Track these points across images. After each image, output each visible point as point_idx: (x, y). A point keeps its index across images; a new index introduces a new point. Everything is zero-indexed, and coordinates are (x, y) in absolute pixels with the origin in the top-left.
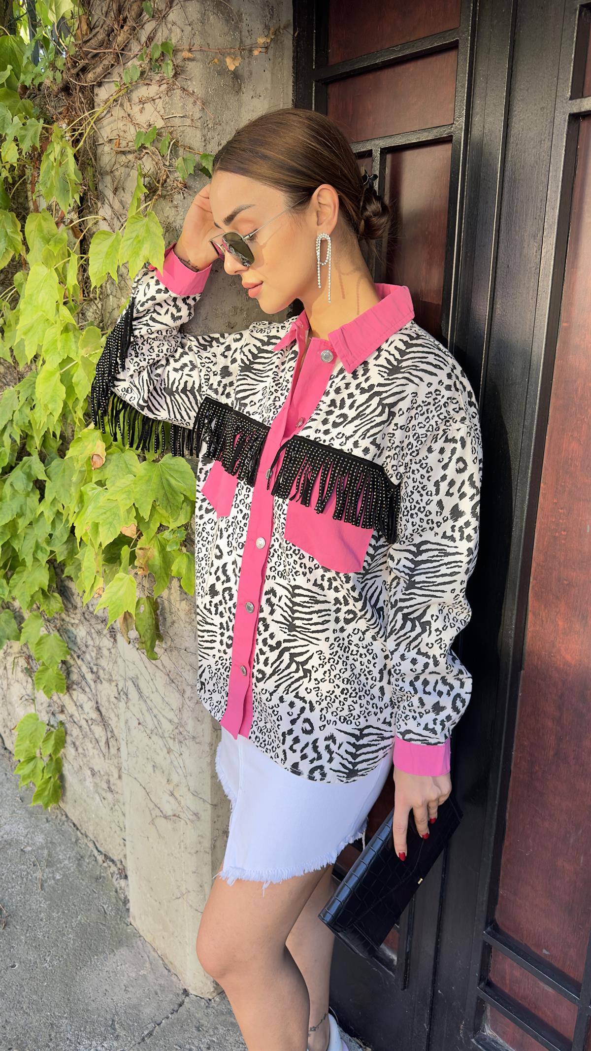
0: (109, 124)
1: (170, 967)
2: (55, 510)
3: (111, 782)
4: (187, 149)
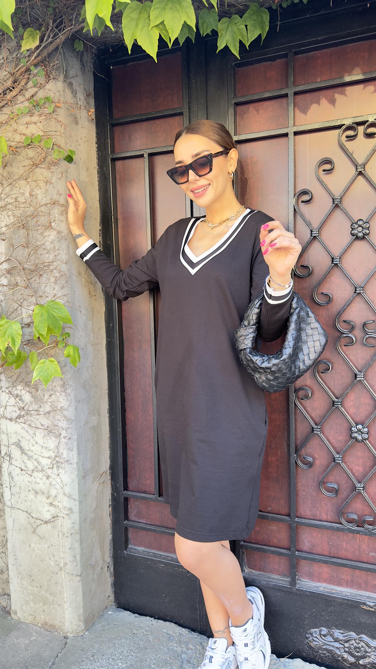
1: (50, 630)
4: (59, 147)
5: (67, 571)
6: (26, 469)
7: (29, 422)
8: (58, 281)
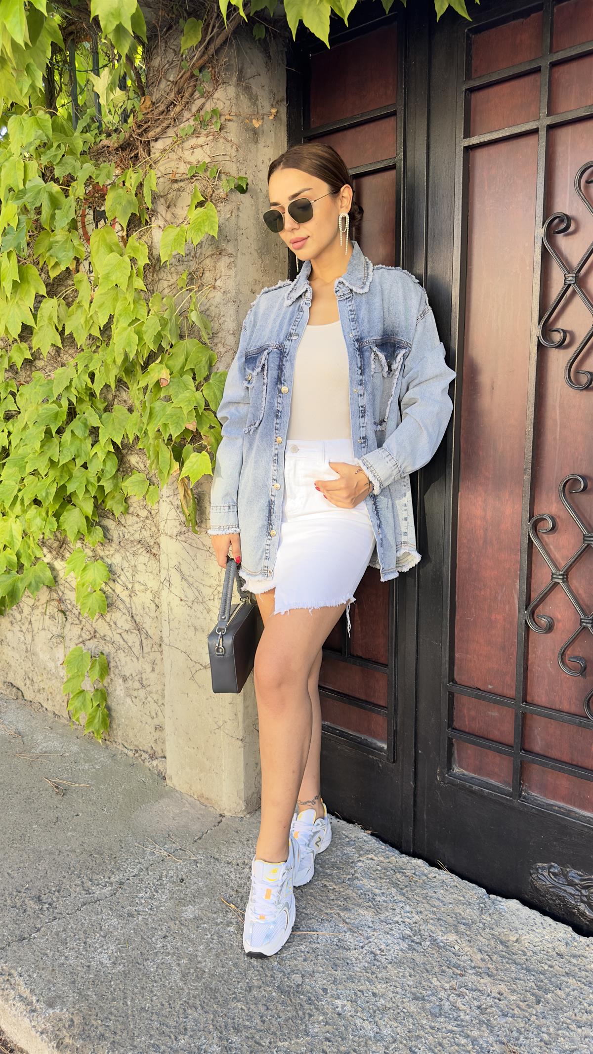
0: (163, 165)
1: (205, 803)
2: (106, 451)
3: (144, 679)
4: (227, 174)
5: (227, 731)
6: (186, 599)
7: (190, 541)
8: (223, 359)
